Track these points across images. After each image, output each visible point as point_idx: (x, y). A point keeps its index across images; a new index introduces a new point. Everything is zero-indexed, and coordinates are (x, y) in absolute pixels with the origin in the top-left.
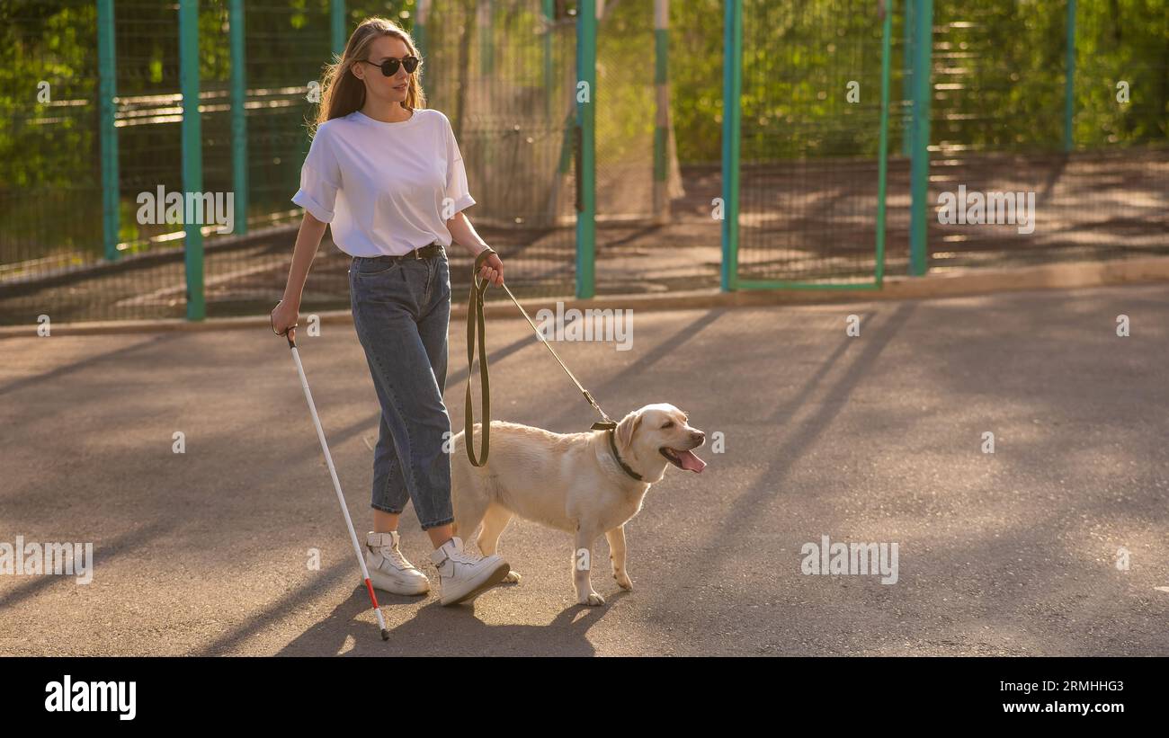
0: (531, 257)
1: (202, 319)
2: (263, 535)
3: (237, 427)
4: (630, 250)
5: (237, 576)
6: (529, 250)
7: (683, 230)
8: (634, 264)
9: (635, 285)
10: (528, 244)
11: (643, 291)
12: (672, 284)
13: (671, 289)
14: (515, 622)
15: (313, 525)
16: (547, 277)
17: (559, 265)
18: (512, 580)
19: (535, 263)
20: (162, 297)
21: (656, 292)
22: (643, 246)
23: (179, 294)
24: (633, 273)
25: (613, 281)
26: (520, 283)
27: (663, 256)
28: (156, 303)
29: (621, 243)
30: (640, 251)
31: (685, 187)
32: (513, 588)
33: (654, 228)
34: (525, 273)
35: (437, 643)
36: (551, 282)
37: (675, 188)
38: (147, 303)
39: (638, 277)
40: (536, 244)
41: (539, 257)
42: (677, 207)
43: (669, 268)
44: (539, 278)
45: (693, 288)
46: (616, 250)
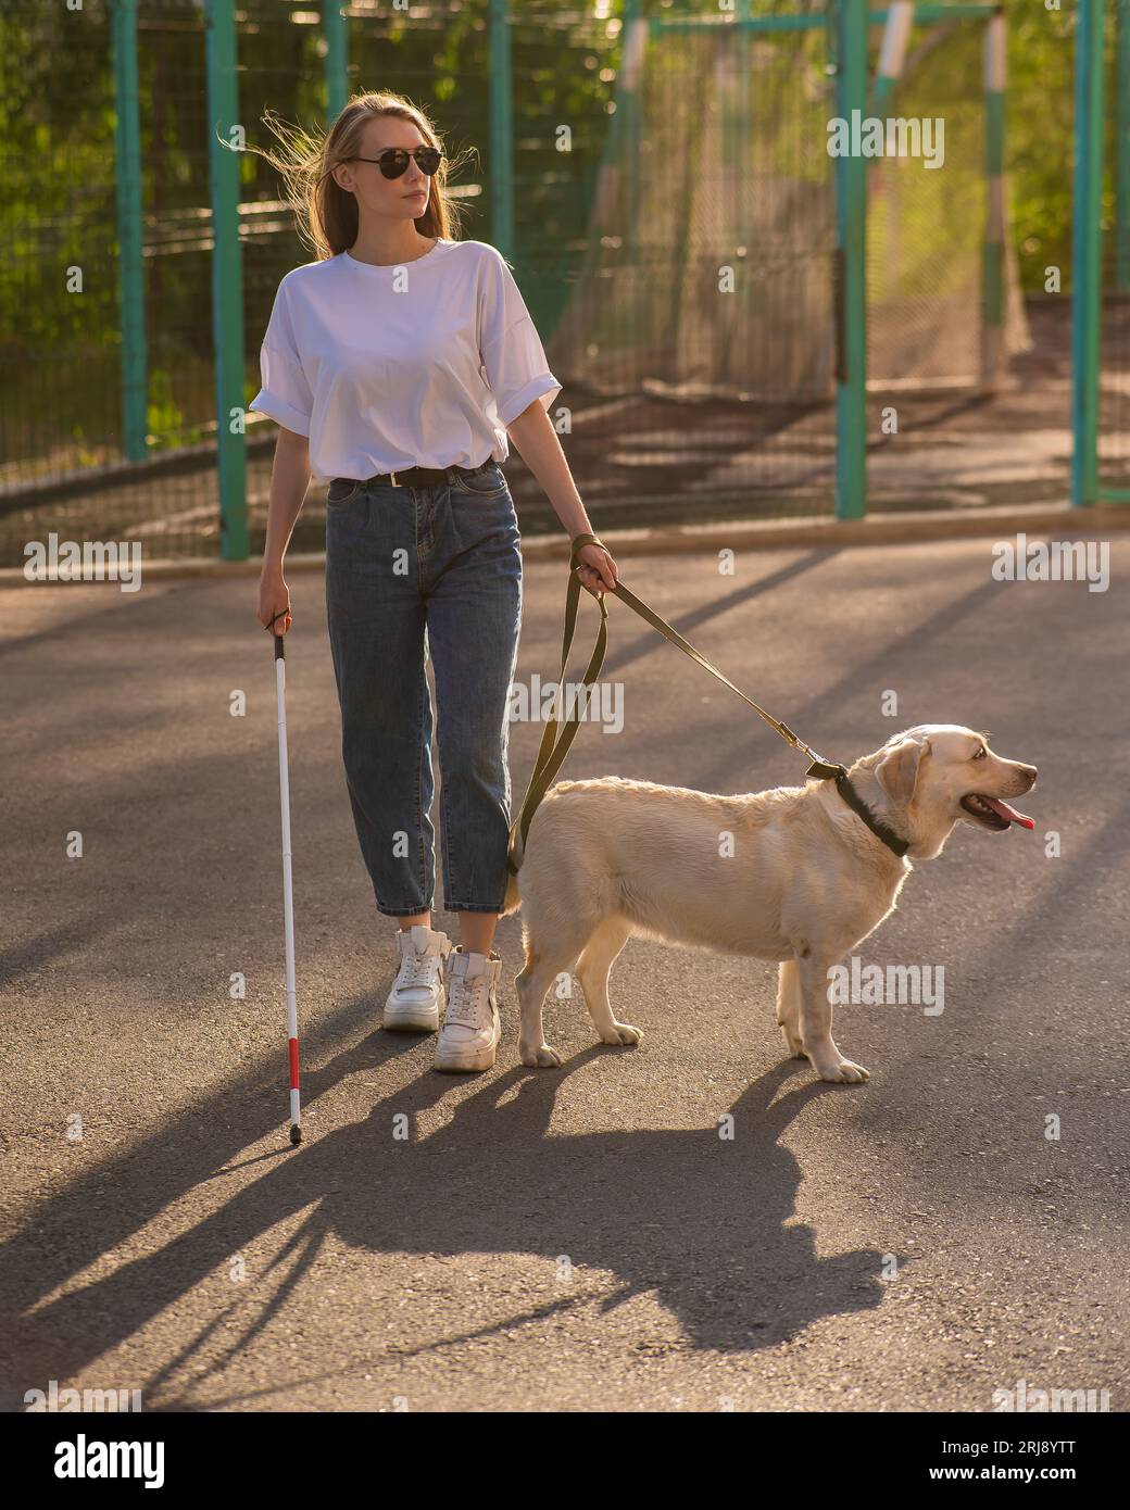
0: (777, 450)
1: (243, 558)
2: (235, 949)
3: (252, 745)
4: (937, 436)
5: (170, 1029)
6: (783, 438)
7: (1031, 403)
8: (939, 459)
9: (935, 495)
10: (777, 427)
11: (945, 505)
12: (997, 493)
13: (994, 502)
14: (616, 1125)
15: (323, 929)
16: (800, 482)
17: (822, 462)
18: (629, 1041)
19: (783, 459)
20: (196, 522)
21: (968, 506)
22: (960, 430)
23: (208, 520)
24: (934, 475)
25: (904, 488)
26: (757, 494)
27: (984, 447)
28: (187, 530)
29: (928, 425)
30: (955, 437)
31: (1034, 333)
32: (627, 1055)
33: (979, 401)
34: (766, 477)
35: (472, 1169)
36: (806, 492)
37: (1017, 336)
38: (174, 531)
39: (943, 481)
40: (797, 426)
41: (791, 449)
42: (1023, 366)
43: (995, 466)
44: (791, 486)
45: (1028, 500)
46: (916, 437)
